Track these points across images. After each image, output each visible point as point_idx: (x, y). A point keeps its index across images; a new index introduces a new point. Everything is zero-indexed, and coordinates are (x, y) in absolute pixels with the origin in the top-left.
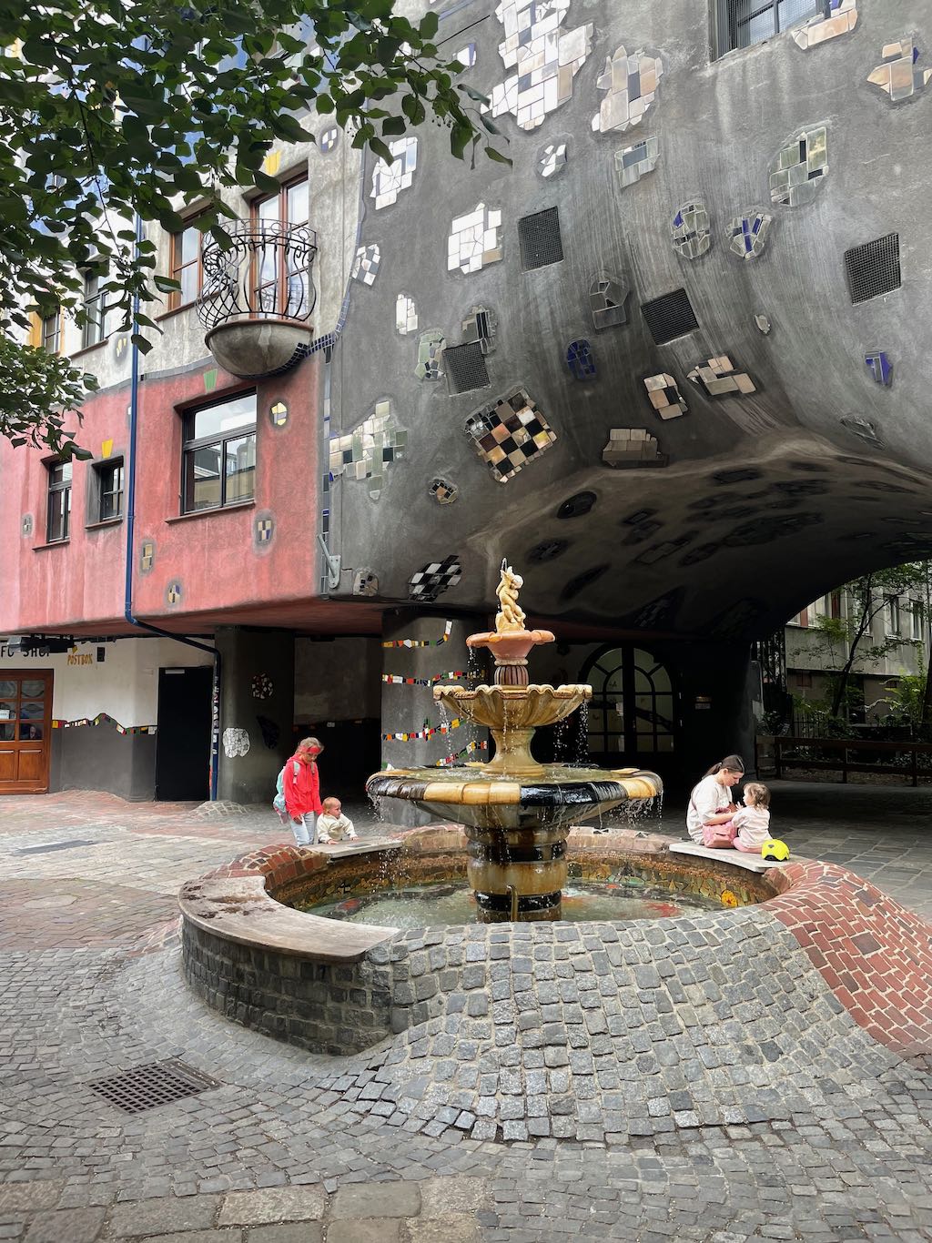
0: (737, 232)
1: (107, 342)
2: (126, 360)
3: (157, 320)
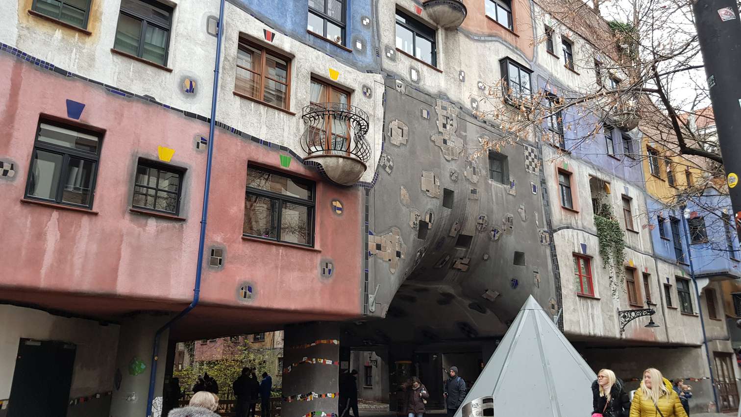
0: (493, 231)
1: (170, 71)
2: (195, 100)
3: (235, 94)
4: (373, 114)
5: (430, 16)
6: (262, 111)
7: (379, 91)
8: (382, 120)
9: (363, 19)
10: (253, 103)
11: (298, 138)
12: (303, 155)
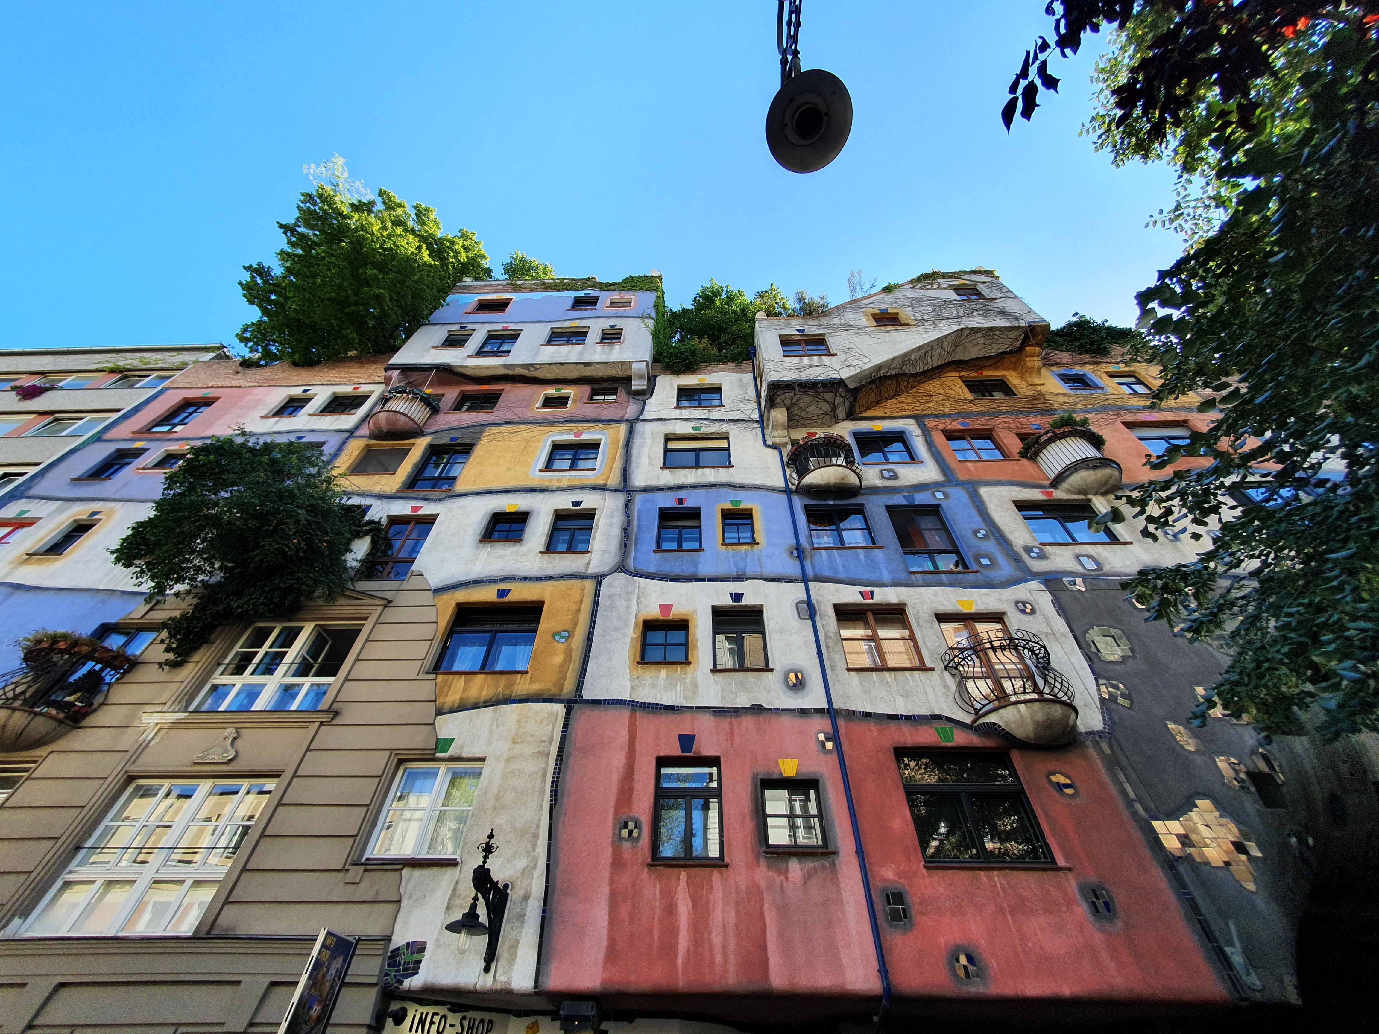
1: (772, 670)
2: (806, 691)
3: (849, 670)
4: (1050, 631)
5: (1069, 491)
6: (889, 680)
7: (1044, 600)
8: (1071, 635)
9: (976, 532)
10: (874, 674)
11: (951, 699)
12: (968, 719)
